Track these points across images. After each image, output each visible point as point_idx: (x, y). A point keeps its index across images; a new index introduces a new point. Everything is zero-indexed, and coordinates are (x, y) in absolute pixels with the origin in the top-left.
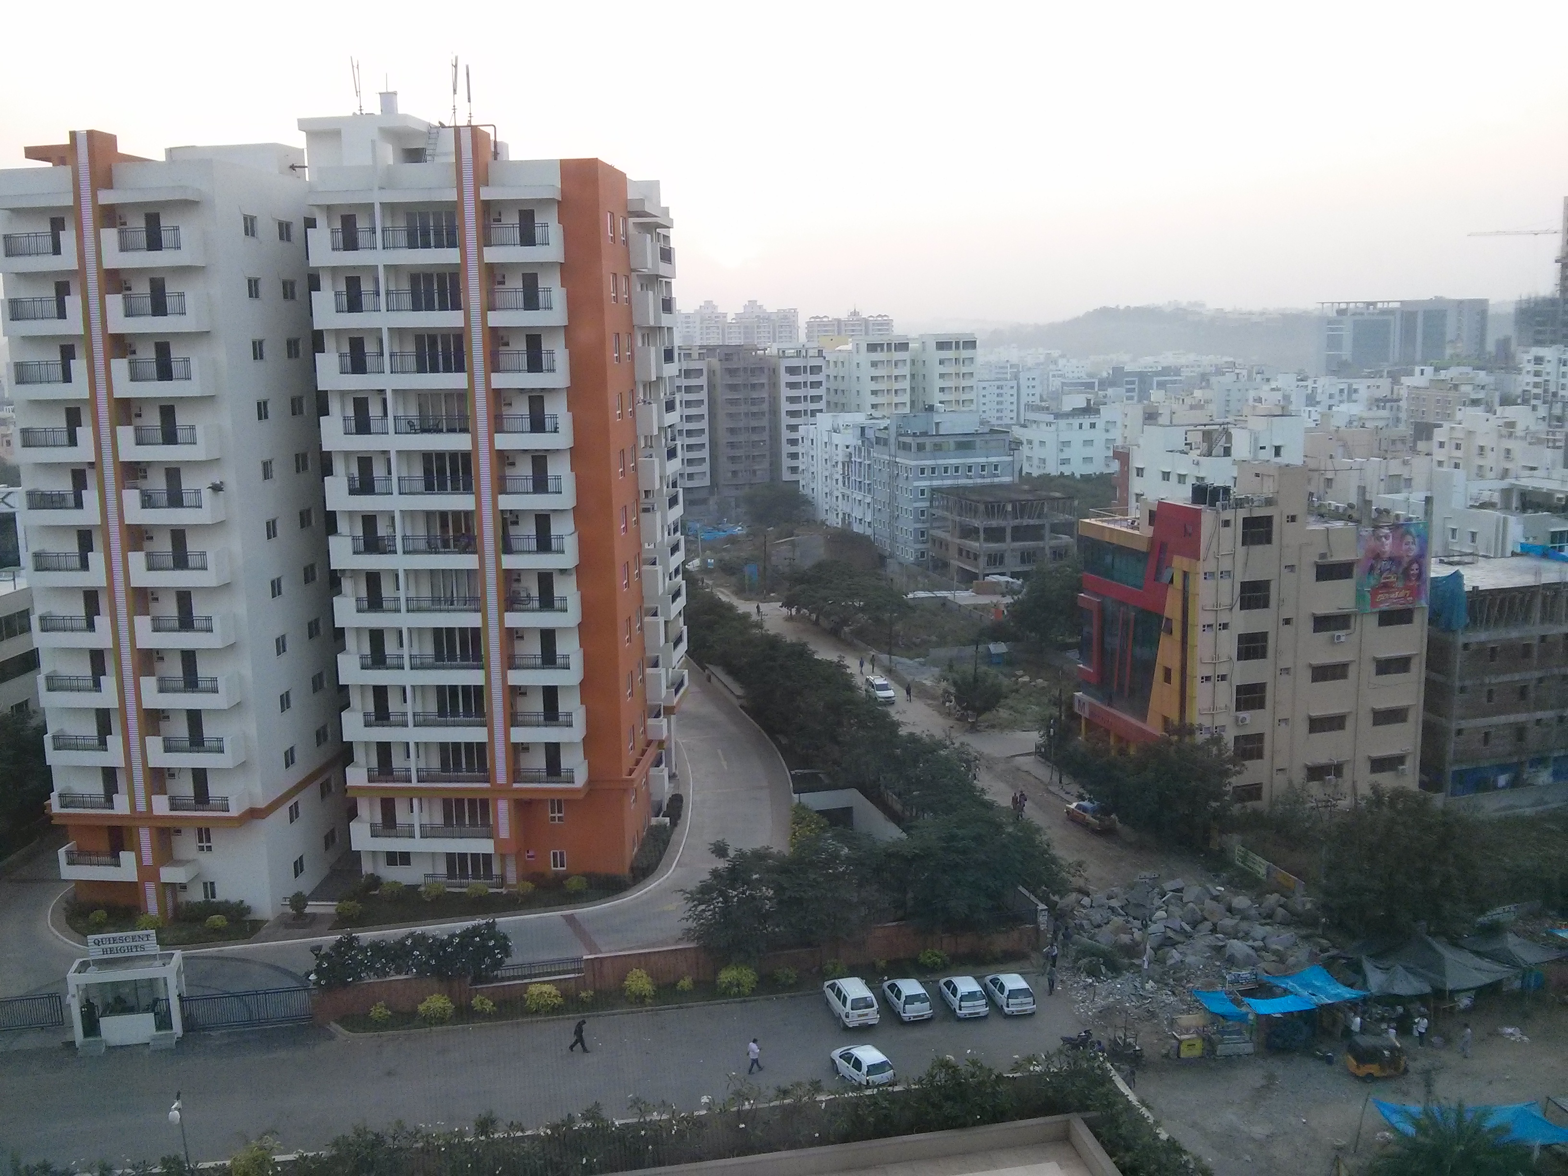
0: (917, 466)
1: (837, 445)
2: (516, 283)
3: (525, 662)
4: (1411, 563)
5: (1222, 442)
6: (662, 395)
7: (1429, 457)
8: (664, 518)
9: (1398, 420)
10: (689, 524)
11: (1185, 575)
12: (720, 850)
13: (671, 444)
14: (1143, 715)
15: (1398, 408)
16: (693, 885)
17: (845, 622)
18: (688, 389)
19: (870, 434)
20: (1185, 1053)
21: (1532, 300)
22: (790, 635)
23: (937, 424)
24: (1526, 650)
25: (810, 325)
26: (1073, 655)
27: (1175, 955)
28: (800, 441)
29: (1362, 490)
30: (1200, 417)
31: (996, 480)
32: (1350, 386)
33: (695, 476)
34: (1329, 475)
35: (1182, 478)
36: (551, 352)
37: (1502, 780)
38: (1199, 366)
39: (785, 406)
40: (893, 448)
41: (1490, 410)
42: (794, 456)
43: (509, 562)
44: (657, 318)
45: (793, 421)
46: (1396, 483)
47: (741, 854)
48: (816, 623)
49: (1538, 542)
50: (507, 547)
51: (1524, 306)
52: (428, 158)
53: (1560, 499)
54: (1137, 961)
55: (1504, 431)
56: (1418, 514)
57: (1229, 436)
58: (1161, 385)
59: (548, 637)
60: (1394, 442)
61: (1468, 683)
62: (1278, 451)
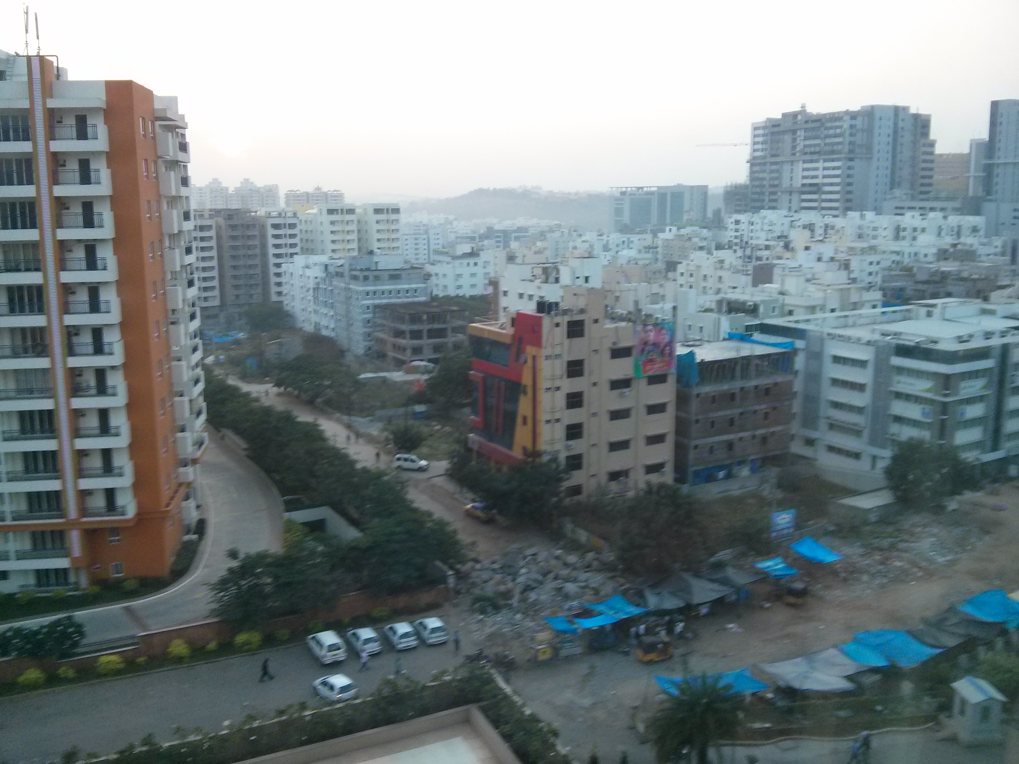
0: (363, 291)
1: (309, 277)
2: (73, 166)
3: (87, 432)
4: (666, 346)
5: (554, 274)
6: (183, 243)
7: (676, 282)
8: (186, 328)
9: (656, 260)
10: (206, 332)
11: (534, 358)
12: (233, 555)
13: (190, 277)
14: (510, 446)
15: (657, 252)
16: (215, 579)
17: (317, 395)
18: (202, 239)
19: (331, 269)
20: (542, 657)
21: (734, 185)
22: (280, 406)
23: (376, 263)
24: (732, 396)
25: (287, 196)
26: (467, 410)
27: (533, 596)
28: (283, 274)
29: (636, 303)
30: (541, 258)
31: (416, 299)
32: (628, 239)
33: (209, 299)
34: (617, 294)
35: (531, 297)
36: (100, 214)
37: (721, 474)
38: (539, 227)
39: (272, 251)
40: (347, 279)
41: (710, 253)
42: (279, 284)
43: (73, 362)
44: (178, 190)
45: (278, 261)
46: (656, 298)
47: (248, 557)
48: (298, 397)
49: (737, 332)
50: (71, 351)
51: (729, 189)
52: (8, 78)
53: (750, 306)
54: (510, 602)
55: (718, 266)
56: (668, 317)
57: (558, 271)
58: (517, 239)
59: (104, 414)
60: (654, 273)
61: (700, 417)
62: (587, 279)
